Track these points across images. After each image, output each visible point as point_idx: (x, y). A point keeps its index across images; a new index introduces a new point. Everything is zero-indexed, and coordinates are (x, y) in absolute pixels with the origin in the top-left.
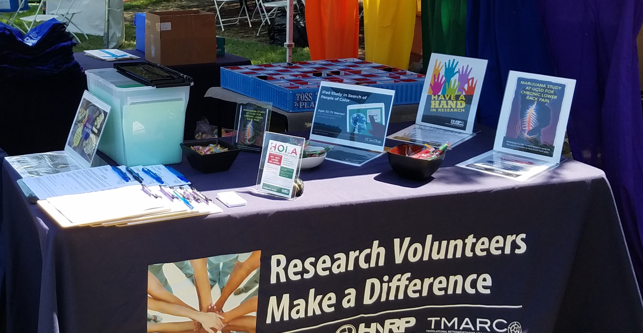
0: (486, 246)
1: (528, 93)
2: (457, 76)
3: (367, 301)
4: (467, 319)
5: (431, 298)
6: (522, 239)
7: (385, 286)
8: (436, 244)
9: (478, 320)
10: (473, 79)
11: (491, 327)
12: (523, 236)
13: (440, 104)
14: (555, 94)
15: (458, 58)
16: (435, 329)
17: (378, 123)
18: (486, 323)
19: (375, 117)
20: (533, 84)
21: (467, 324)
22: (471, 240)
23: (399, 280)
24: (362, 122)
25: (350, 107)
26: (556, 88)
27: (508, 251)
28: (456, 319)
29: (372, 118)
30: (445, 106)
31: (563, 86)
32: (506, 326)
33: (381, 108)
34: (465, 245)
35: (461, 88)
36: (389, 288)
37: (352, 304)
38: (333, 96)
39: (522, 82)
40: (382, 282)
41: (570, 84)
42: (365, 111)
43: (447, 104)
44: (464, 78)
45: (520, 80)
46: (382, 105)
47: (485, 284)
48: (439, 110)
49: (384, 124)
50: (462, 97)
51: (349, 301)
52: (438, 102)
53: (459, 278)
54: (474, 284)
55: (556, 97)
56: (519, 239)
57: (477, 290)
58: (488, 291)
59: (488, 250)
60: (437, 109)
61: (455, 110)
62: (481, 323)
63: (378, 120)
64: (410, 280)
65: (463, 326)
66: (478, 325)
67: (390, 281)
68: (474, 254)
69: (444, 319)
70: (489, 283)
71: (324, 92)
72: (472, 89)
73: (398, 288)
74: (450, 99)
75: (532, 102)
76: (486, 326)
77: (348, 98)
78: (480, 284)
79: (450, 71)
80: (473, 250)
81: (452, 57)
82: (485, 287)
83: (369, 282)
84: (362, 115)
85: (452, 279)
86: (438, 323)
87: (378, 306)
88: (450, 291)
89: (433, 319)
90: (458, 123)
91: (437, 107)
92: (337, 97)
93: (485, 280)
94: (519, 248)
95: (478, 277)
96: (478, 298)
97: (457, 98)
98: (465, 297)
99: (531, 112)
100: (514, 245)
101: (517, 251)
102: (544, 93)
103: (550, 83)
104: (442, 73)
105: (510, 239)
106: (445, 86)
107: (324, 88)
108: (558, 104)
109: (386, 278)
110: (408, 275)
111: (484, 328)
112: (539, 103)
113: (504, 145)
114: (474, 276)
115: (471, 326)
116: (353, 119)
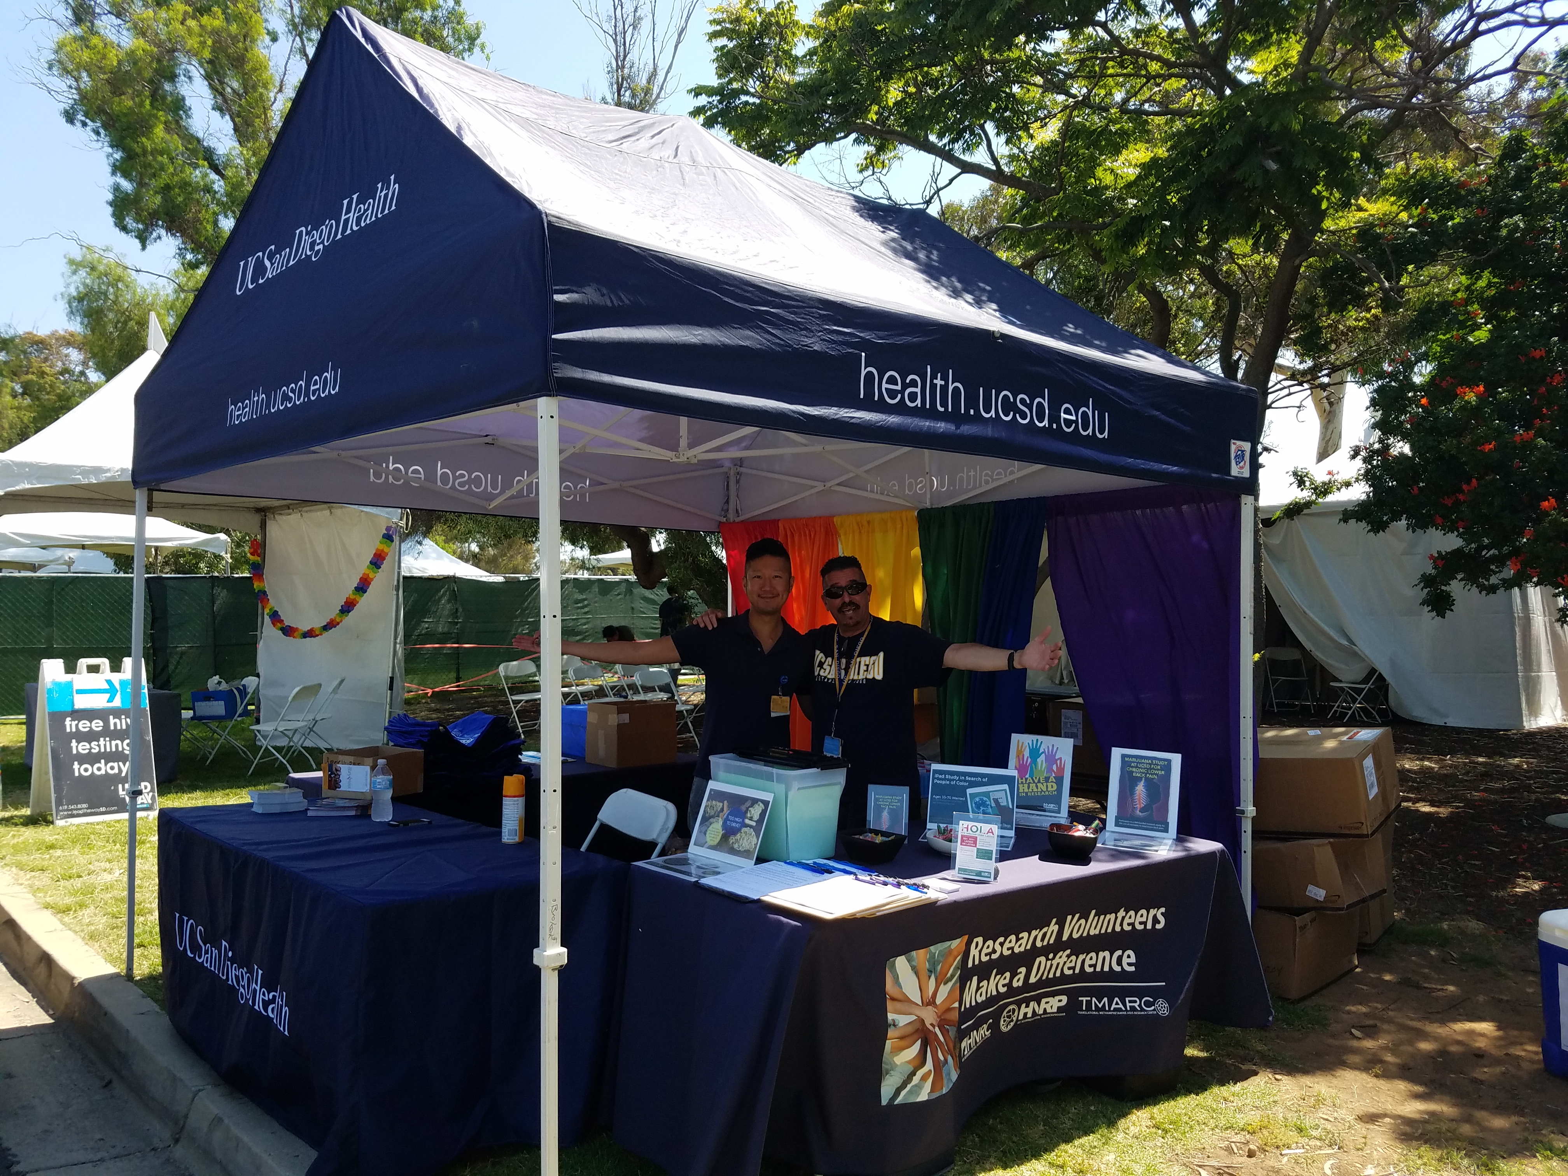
0: (1132, 921)
1: (1134, 770)
2: (1043, 757)
3: (1033, 980)
4: (1116, 999)
5: (1083, 976)
6: (1162, 914)
7: (1049, 963)
8: (1096, 918)
9: (1127, 999)
10: (1060, 759)
11: (1140, 1006)
12: (1163, 910)
13: (1029, 788)
14: (1161, 770)
15: (1041, 738)
16: (1087, 1010)
17: (1004, 806)
18: (1135, 1002)
19: (1000, 800)
20: (1139, 760)
21: (1117, 1004)
22: (1122, 913)
23: (1060, 957)
24: (987, 806)
25: (969, 791)
26: (1162, 763)
27: (1149, 926)
28: (1105, 999)
29: (996, 801)
30: (1035, 790)
31: (1169, 761)
32: (1152, 1004)
33: (1005, 790)
34: (1116, 918)
35: (1050, 769)
36: (1052, 965)
37: (1020, 984)
38: (948, 780)
39: (1127, 759)
40: (1048, 959)
41: (1176, 759)
42: (987, 794)
43: (1037, 787)
44: (1051, 759)
45: (1124, 756)
46: (1006, 787)
47: (1130, 961)
48: (1029, 794)
49: (1011, 806)
50: (1052, 779)
51: (1018, 981)
52: (1026, 785)
53: (1107, 954)
54: (1119, 962)
55: (1163, 772)
56: (1159, 912)
57: (1122, 968)
58: (1133, 969)
59: (1133, 924)
60: (1027, 793)
61: (1047, 793)
62: (1130, 1002)
63: (1003, 803)
64: (1068, 956)
65: (1114, 1006)
66: (1128, 1005)
67: (1054, 958)
68: (1122, 928)
69: (1094, 999)
70: (1133, 960)
71: (937, 776)
72: (1061, 770)
73: (1058, 964)
74: (1039, 781)
75: (1140, 779)
76: (1136, 1005)
77: (965, 781)
78: (1125, 961)
79: (1035, 753)
80: (1121, 925)
81: (1034, 737)
82: (1130, 964)
83: (1038, 960)
84: (985, 799)
85: (1101, 954)
86: (1089, 1003)
87: (1041, 983)
88: (1098, 969)
89: (1084, 999)
90: (1051, 806)
91: (1026, 790)
92: (953, 780)
93: (1129, 957)
94: (1159, 922)
95: (1123, 953)
96: (1124, 976)
97: (1047, 779)
98: (1111, 975)
99: (1140, 788)
100: (1156, 921)
101: (1158, 927)
102: (1151, 769)
103: (1155, 758)
104: (1027, 754)
105: (1153, 912)
106: (1032, 768)
107: (935, 772)
108: (1167, 778)
109: (1051, 956)
110: (1068, 952)
111: (1134, 1007)
112: (1147, 779)
113: (1117, 824)
114: (1119, 952)
115: (1121, 1006)
116: (975, 803)
